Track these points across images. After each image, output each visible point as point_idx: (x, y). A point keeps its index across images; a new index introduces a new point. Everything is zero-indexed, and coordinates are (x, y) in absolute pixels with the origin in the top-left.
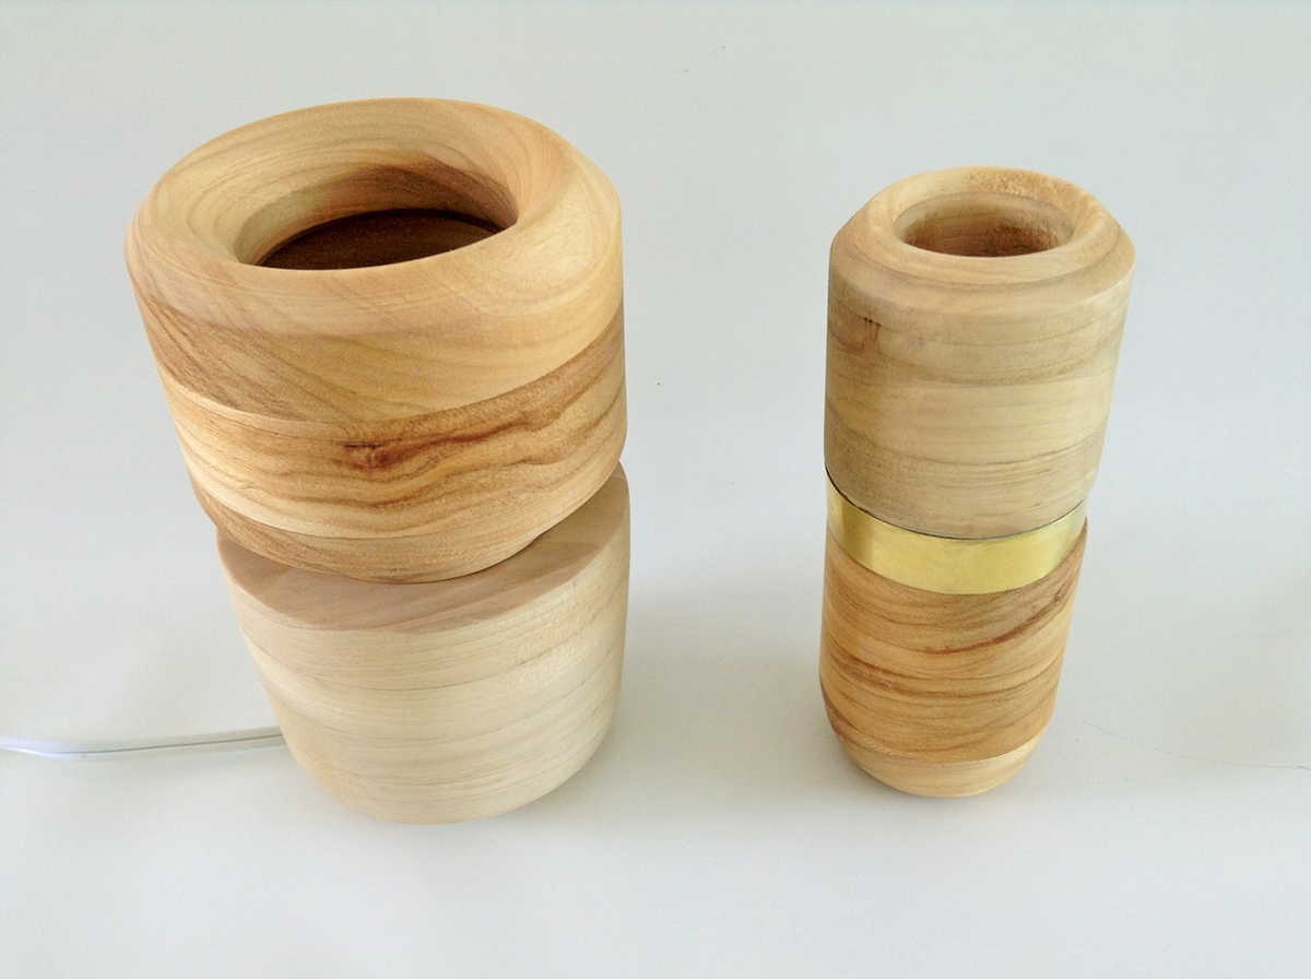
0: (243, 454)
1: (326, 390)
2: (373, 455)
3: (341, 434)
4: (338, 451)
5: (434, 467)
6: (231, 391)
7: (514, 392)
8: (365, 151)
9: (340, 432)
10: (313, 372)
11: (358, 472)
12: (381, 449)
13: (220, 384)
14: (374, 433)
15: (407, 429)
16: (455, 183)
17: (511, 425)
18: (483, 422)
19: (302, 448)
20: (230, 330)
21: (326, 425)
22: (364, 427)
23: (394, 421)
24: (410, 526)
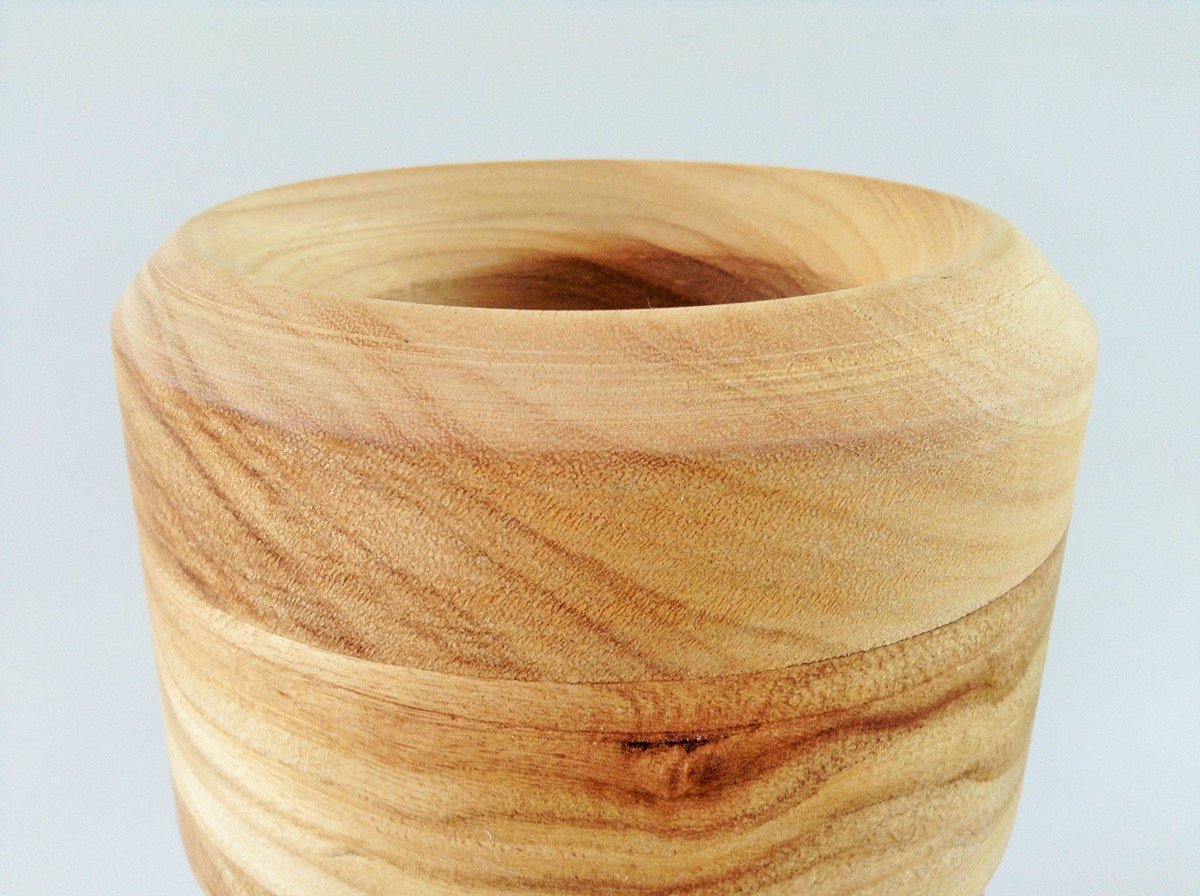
0: (353, 771)
1: (610, 596)
2: (686, 768)
3: (621, 714)
4: (606, 756)
5: (815, 792)
6: (355, 613)
7: (984, 610)
8: (529, 232)
9: (620, 708)
10: (588, 551)
11: (641, 812)
12: (707, 750)
13: (327, 594)
14: (699, 708)
15: (776, 697)
16: (679, 282)
17: (968, 687)
18: (927, 680)
19: (513, 752)
20: (386, 449)
21: (587, 690)
22: (680, 692)
23: (755, 676)
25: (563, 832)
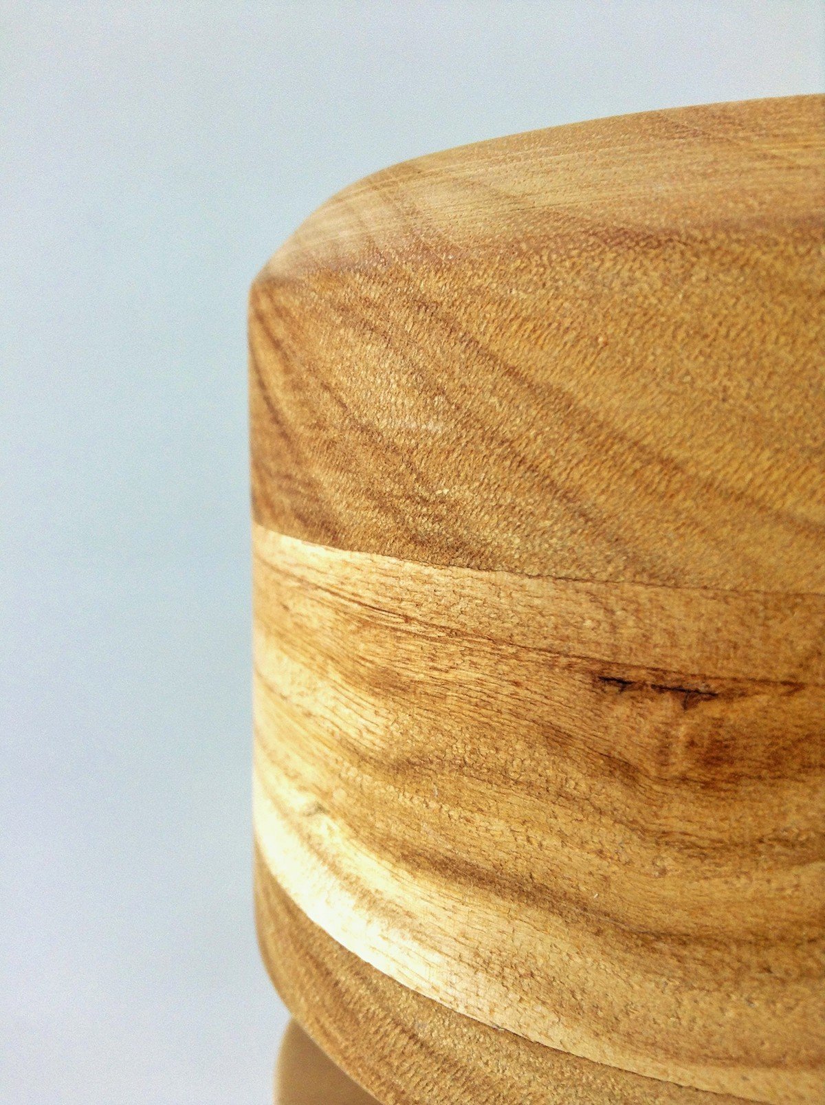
1: (579, 447)
2: (682, 732)
3: (592, 627)
6: (333, 488)
9: (590, 616)
10: (554, 379)
11: (616, 791)
12: (714, 709)
13: (316, 470)
14: (703, 638)
21: (548, 588)
22: (674, 604)
23: (793, 599)
24: (747, 1058)
25: (518, 801)
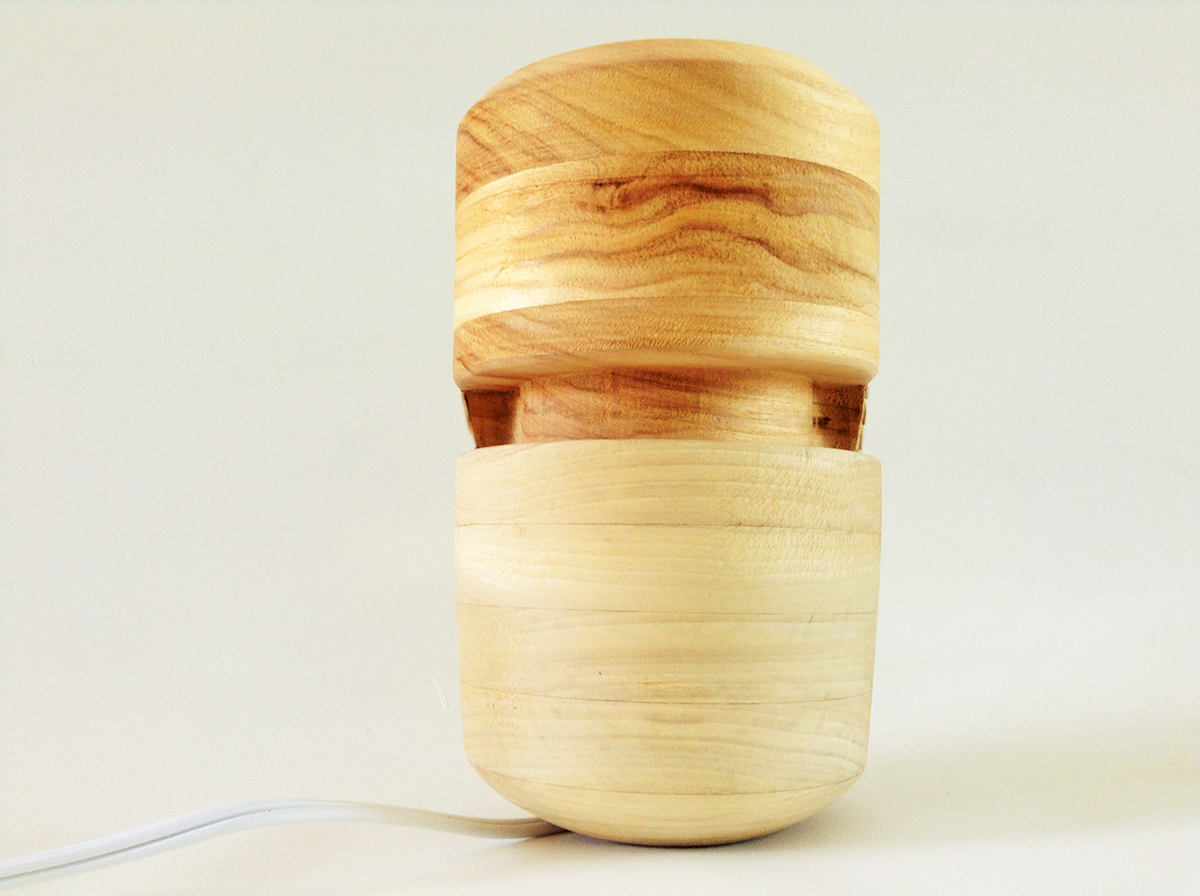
2: (617, 195)
3: (592, 171)
4: (587, 189)
5: (672, 213)
6: (508, 157)
9: (592, 168)
10: (580, 105)
11: (600, 216)
12: (624, 187)
14: (621, 168)
15: (652, 165)
17: (752, 192)
18: (725, 176)
19: (556, 195)
20: (520, 86)
21: (580, 162)
22: (614, 160)
23: (642, 155)
24: (638, 285)
